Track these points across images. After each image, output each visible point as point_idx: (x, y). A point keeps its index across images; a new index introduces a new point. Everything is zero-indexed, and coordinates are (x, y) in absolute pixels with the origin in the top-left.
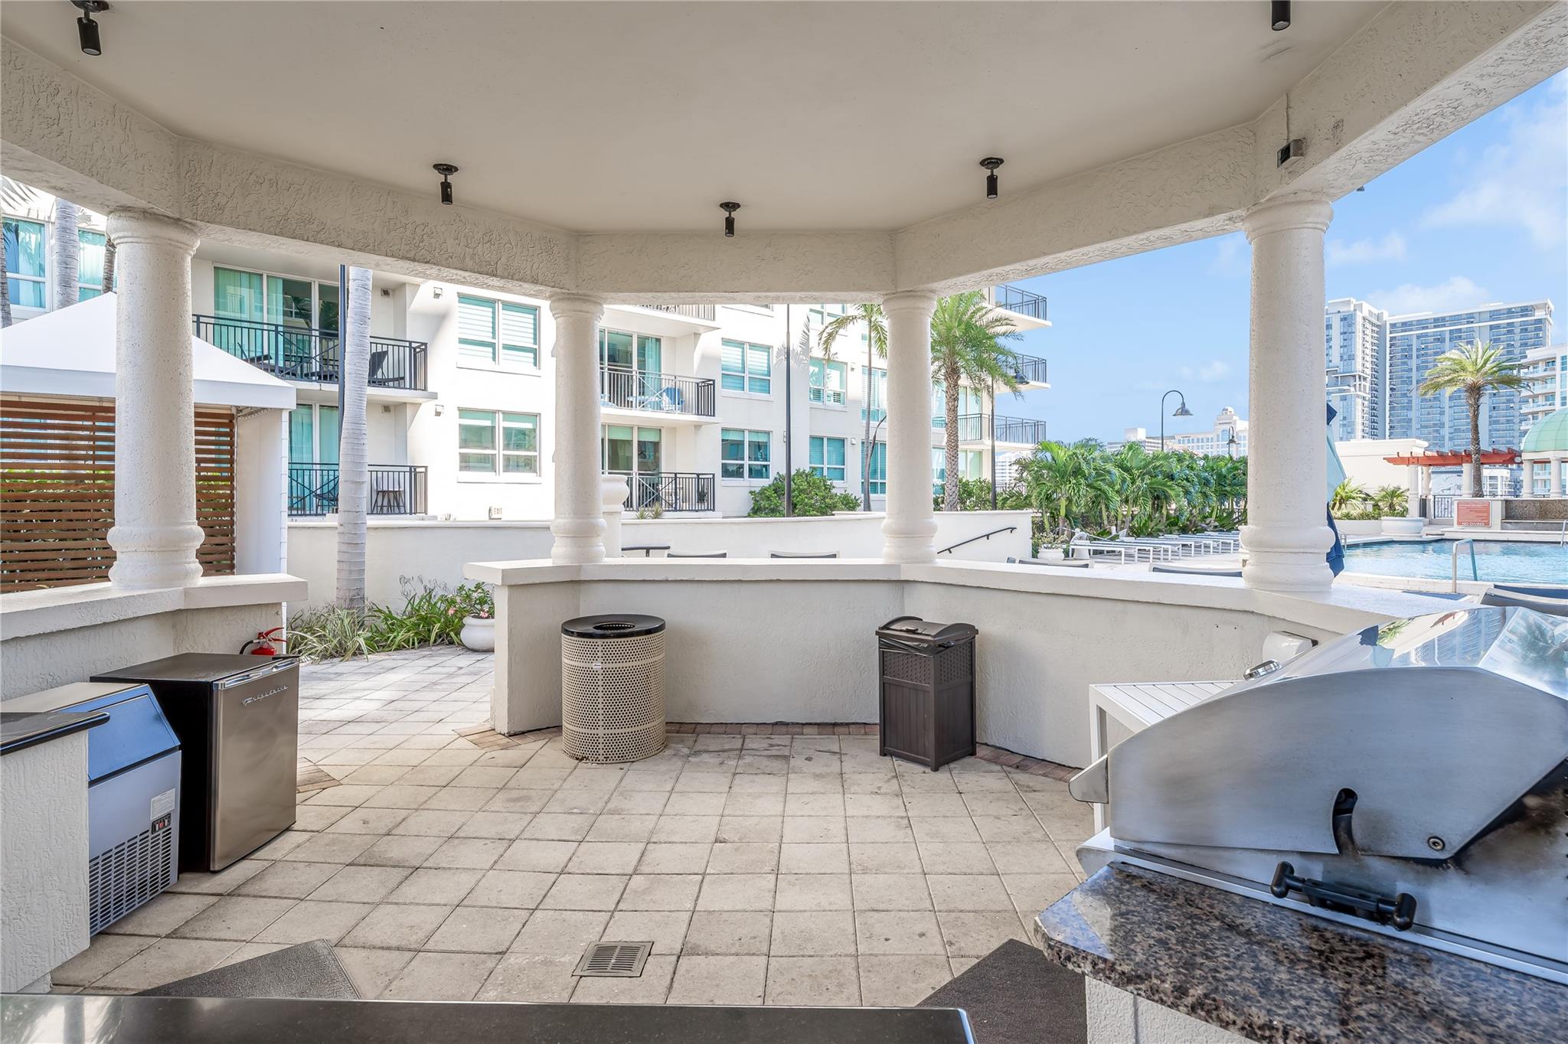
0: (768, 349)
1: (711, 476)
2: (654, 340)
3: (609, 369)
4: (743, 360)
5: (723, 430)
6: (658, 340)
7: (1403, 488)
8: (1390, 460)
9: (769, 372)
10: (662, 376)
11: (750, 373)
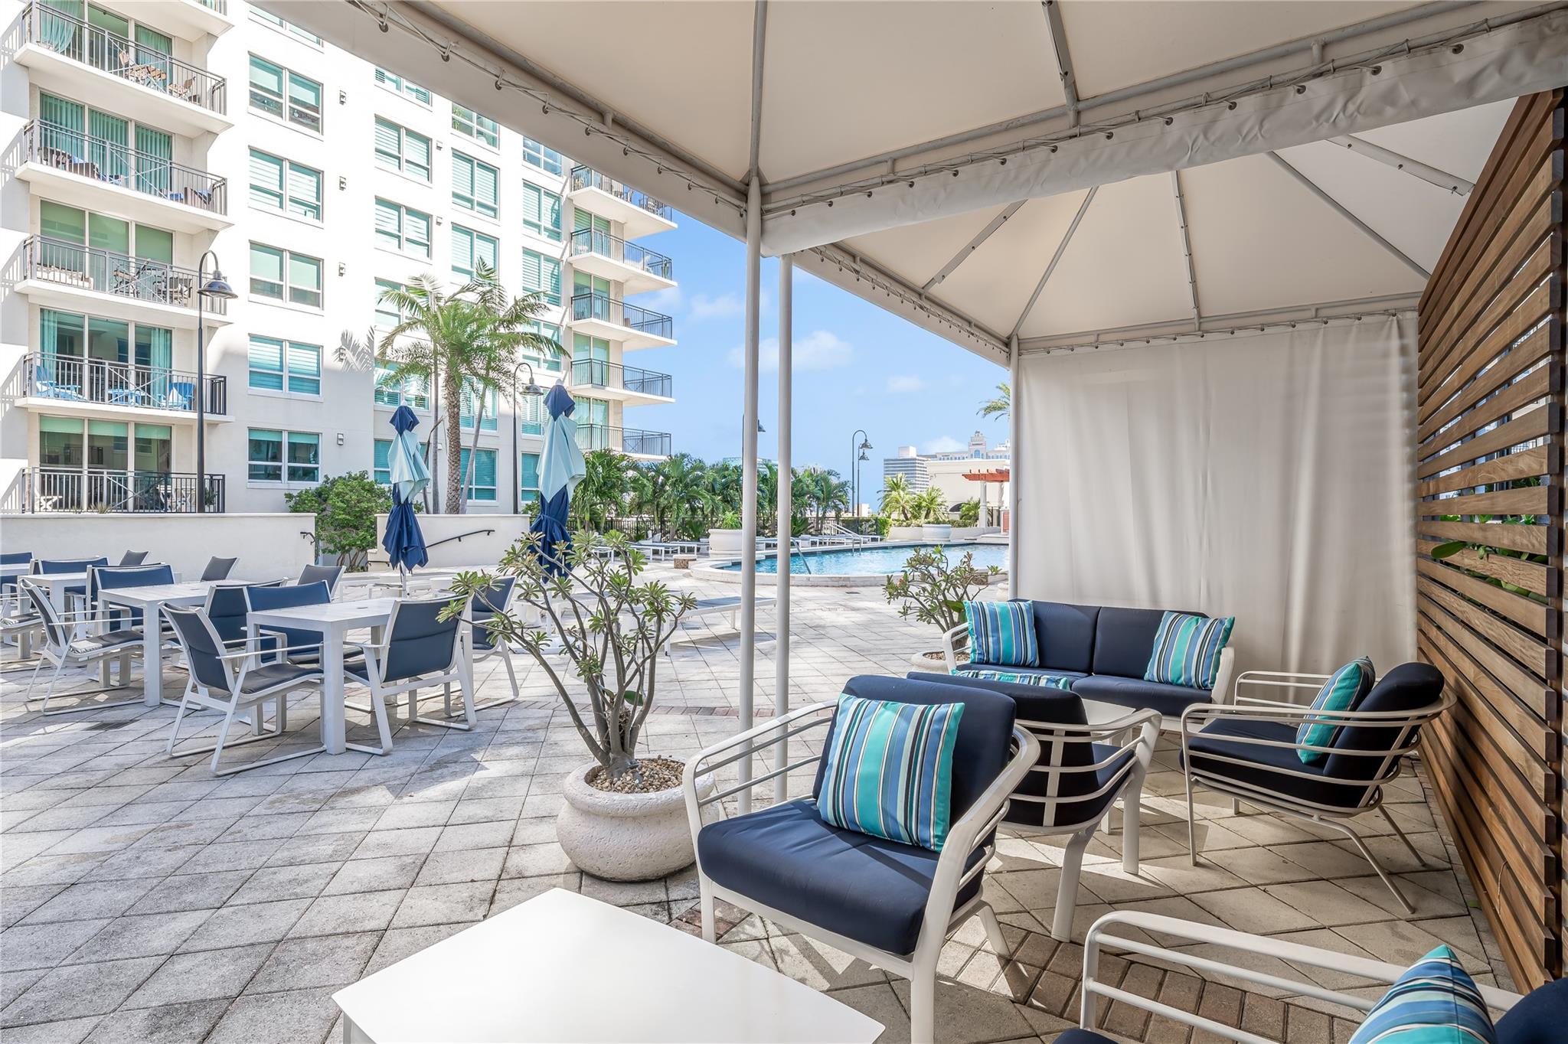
0: (317, 348)
1: (221, 477)
2: (162, 332)
3: (90, 362)
4: (281, 358)
5: (251, 430)
6: (168, 332)
7: (976, 500)
8: (965, 476)
9: (319, 371)
10: (173, 373)
11: (290, 372)
